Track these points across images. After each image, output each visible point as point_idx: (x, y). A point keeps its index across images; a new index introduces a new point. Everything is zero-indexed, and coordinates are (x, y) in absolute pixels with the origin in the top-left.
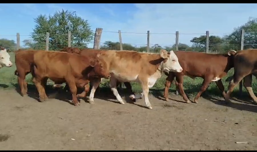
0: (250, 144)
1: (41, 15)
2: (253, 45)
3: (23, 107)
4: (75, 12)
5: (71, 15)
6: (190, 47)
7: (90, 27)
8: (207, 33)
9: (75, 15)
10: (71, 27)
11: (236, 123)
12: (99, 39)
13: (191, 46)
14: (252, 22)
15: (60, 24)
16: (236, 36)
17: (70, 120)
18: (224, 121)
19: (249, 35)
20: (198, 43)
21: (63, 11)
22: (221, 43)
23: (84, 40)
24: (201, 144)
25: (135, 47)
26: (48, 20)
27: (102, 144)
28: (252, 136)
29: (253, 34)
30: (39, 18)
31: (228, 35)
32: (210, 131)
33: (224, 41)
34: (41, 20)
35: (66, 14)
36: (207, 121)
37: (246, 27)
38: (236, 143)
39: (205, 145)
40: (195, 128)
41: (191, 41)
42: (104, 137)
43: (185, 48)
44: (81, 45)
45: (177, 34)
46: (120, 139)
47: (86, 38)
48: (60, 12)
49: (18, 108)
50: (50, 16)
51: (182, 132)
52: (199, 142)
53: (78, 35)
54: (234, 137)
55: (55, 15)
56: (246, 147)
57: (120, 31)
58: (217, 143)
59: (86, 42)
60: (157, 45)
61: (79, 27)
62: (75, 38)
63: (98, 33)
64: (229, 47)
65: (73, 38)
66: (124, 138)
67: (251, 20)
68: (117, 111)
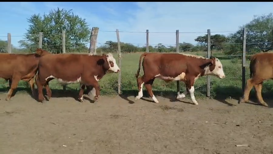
0: (250, 146)
1: (35, 15)
2: (259, 43)
3: (13, 112)
4: (72, 10)
5: (67, 13)
6: (195, 47)
7: (88, 26)
8: (209, 31)
9: (72, 13)
10: (68, 26)
11: (237, 125)
12: (95, 39)
13: (195, 45)
14: (257, 20)
15: (56, 23)
16: (241, 35)
17: (63, 125)
18: (225, 124)
19: (254, 33)
20: (202, 42)
21: (59, 10)
22: (226, 41)
23: (81, 39)
24: (200, 148)
25: (138, 47)
26: (43, 18)
27: (95, 151)
28: (253, 138)
29: (258, 32)
30: (33, 17)
31: (234, 34)
32: (210, 134)
33: (229, 39)
34: (35, 19)
35: (62, 12)
36: (207, 123)
37: (251, 25)
38: (236, 146)
39: (204, 149)
40: (195, 131)
41: (196, 40)
42: (98, 143)
43: (189, 48)
44: (79, 45)
45: (177, 32)
46: (115, 144)
47: (84, 38)
48: (55, 11)
49: (8, 113)
50: (44, 16)
51: (181, 136)
52: (198, 146)
53: (75, 34)
54: (235, 139)
55: (51, 13)
56: (246, 150)
57: (118, 30)
58: (217, 146)
59: (84, 42)
60: (161, 44)
61: (77, 26)
62: (72, 38)
63: (94, 32)
64: (234, 45)
65: (70, 38)
66: (119, 144)
67: (256, 18)
68: (114, 115)
